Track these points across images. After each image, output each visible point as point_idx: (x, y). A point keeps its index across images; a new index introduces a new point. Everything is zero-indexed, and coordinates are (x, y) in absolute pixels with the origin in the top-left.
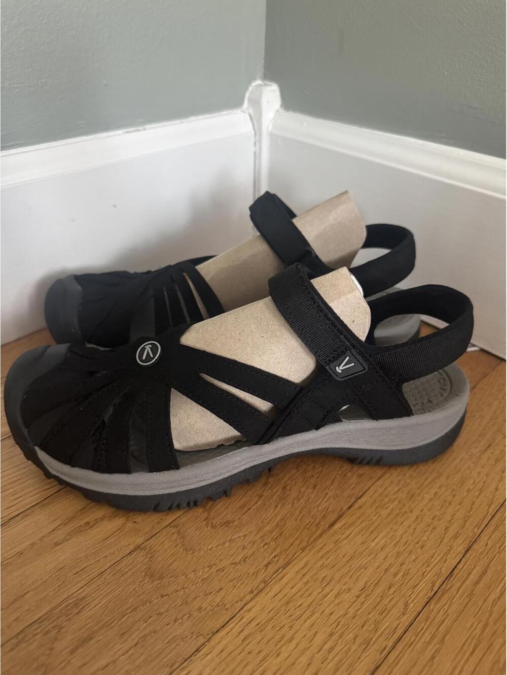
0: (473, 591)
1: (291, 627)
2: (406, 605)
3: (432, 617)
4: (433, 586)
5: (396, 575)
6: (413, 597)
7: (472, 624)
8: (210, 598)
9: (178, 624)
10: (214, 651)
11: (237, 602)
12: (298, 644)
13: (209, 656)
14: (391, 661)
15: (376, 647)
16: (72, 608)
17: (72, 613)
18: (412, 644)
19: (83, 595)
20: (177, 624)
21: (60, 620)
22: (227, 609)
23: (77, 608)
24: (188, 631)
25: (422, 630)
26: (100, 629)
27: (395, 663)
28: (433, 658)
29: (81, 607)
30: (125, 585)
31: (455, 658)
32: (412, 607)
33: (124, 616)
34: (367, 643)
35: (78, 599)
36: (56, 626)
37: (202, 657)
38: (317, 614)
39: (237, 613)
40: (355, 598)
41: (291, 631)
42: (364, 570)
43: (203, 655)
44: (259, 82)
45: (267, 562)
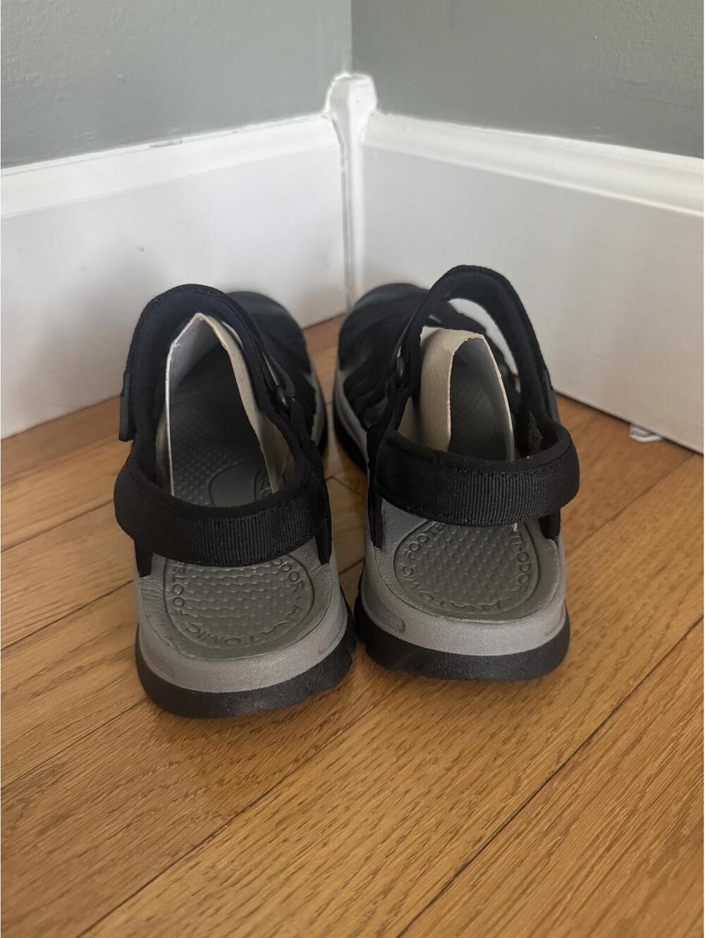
0: (618, 764)
1: (348, 808)
2: (518, 781)
3: (554, 798)
4: (560, 757)
5: (506, 741)
6: (528, 771)
7: (613, 810)
8: (237, 767)
9: (190, 801)
10: (236, 836)
11: (275, 774)
12: (355, 831)
13: (228, 843)
14: (487, 857)
15: (468, 836)
16: (47, 776)
17: (46, 783)
18: (521, 833)
19: (64, 760)
20: (188, 799)
21: (30, 790)
22: (259, 783)
23: (55, 776)
24: (203, 810)
25: (537, 815)
26: (82, 804)
27: (494, 859)
28: (550, 854)
29: (60, 775)
30: (121, 748)
31: (582, 855)
32: (526, 786)
33: (117, 788)
34: (455, 832)
35: (56, 766)
36: (23, 799)
37: (217, 845)
38: (387, 792)
39: (274, 787)
40: (444, 772)
41: (348, 812)
42: (460, 733)
43: (219, 841)
44: (346, 75)
45: (322, 720)
